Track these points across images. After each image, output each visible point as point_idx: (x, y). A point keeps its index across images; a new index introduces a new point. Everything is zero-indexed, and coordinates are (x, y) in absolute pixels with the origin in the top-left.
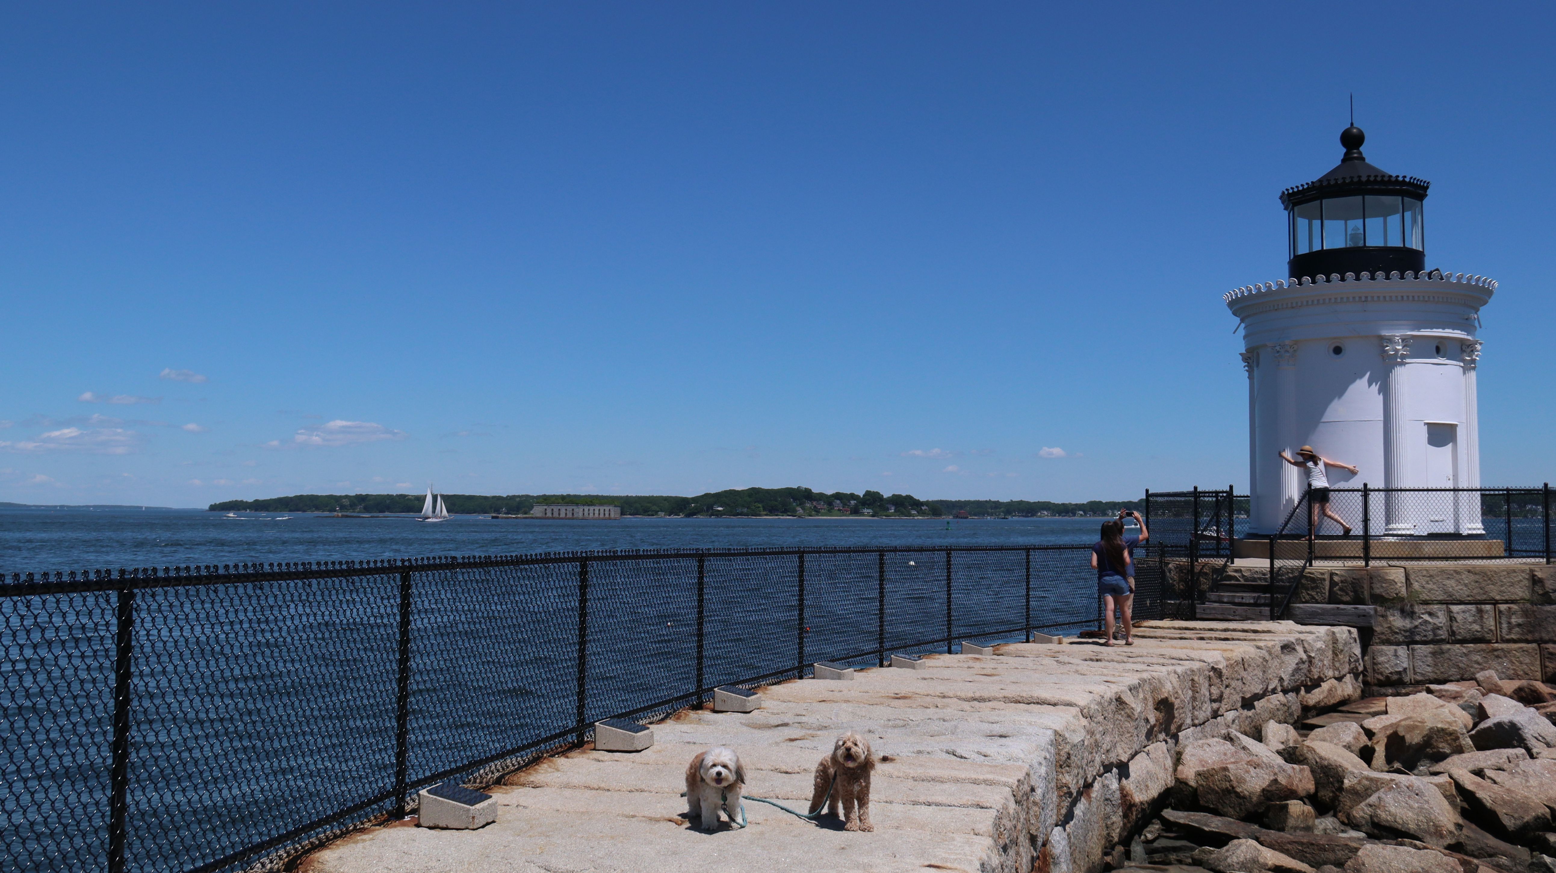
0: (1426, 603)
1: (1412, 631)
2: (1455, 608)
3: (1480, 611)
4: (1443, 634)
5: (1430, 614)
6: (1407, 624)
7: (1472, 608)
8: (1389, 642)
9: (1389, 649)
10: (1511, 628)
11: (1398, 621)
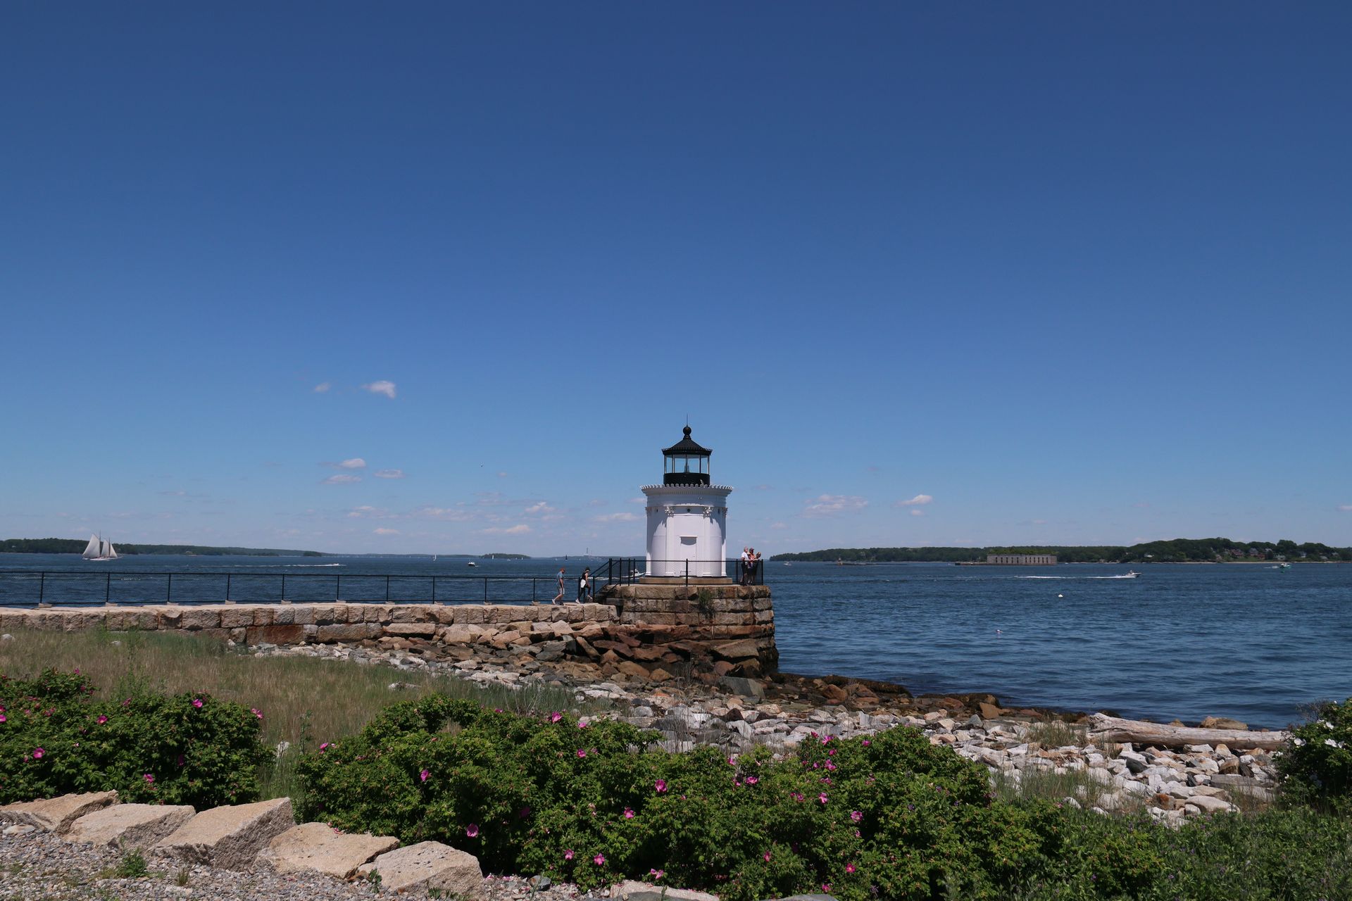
0: (640, 598)
2: (649, 601)
3: (657, 602)
5: (641, 602)
7: (655, 601)
8: (627, 611)
10: (666, 607)
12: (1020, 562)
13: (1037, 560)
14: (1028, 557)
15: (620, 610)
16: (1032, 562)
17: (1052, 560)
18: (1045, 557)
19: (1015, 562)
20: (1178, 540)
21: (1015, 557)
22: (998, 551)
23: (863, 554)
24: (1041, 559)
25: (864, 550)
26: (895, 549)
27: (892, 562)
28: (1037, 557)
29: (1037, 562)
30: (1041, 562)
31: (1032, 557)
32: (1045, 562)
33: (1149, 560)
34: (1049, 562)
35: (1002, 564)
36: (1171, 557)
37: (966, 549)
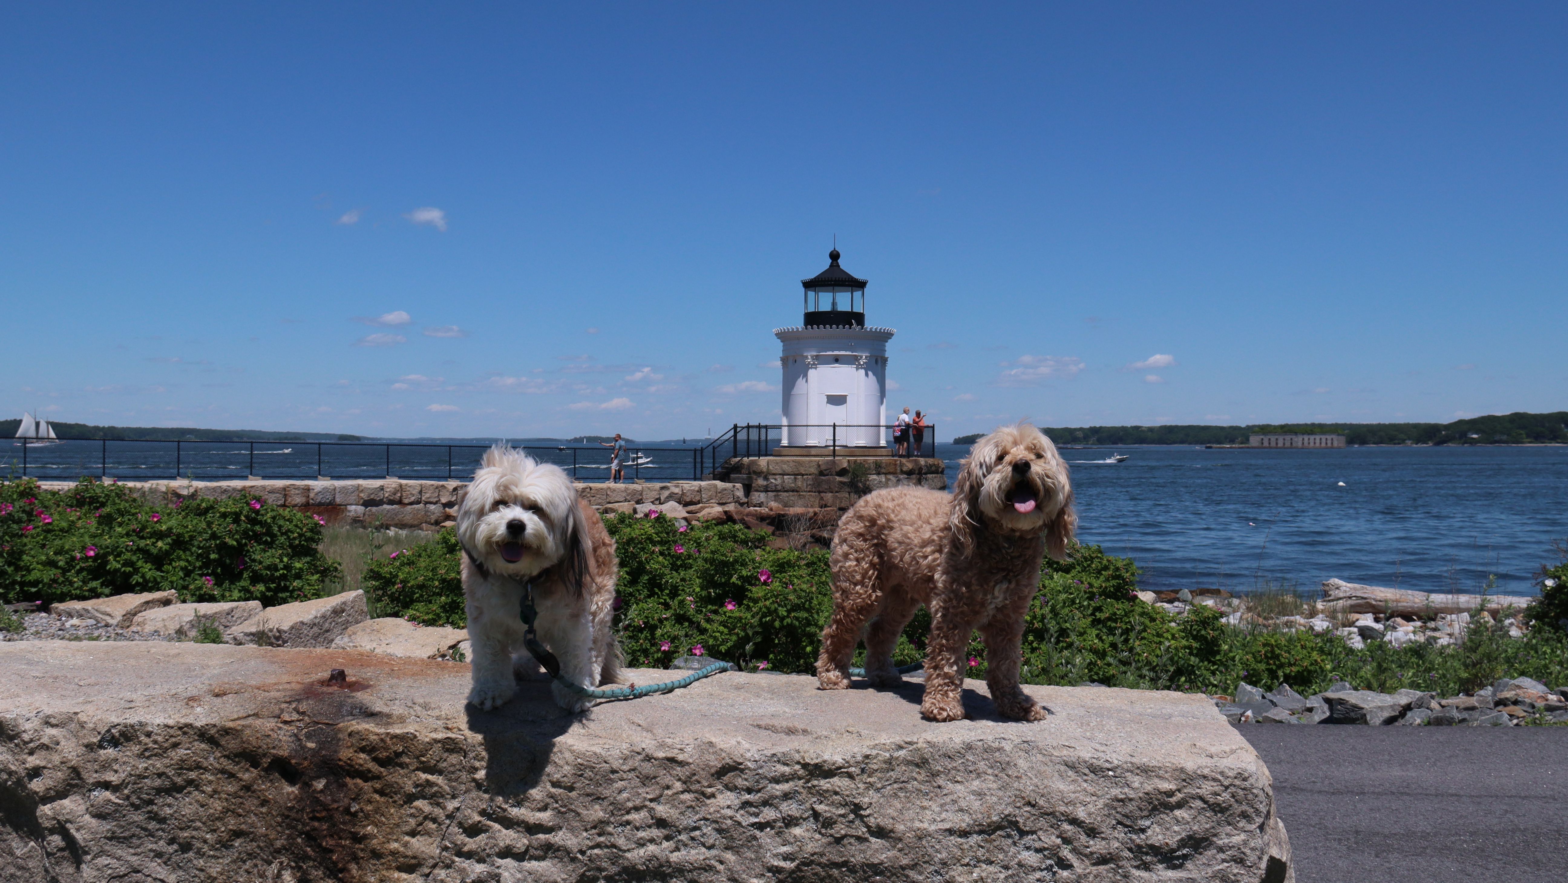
0: (774, 474)
1: (767, 486)
2: (785, 477)
3: (795, 479)
4: (779, 488)
5: (776, 479)
6: (765, 483)
7: (793, 477)
8: (757, 491)
9: (757, 494)
10: (807, 486)
11: (761, 482)
12: (1294, 445)
13: (1318, 441)
14: (1306, 438)
15: (748, 489)
16: (1312, 444)
17: (1338, 441)
18: (1329, 437)
19: (1288, 444)
20: (1516, 414)
21: (1288, 438)
22: (1265, 430)
23: (1080, 435)
24: (1324, 441)
25: (1081, 429)
26: (1124, 429)
27: (1120, 445)
28: (1318, 437)
29: (1318, 444)
30: (1323, 445)
31: (1312, 437)
32: (1329, 445)
33: (1473, 442)
34: (1335, 444)
35: (1270, 448)
36: (1504, 437)
37: (1222, 428)
